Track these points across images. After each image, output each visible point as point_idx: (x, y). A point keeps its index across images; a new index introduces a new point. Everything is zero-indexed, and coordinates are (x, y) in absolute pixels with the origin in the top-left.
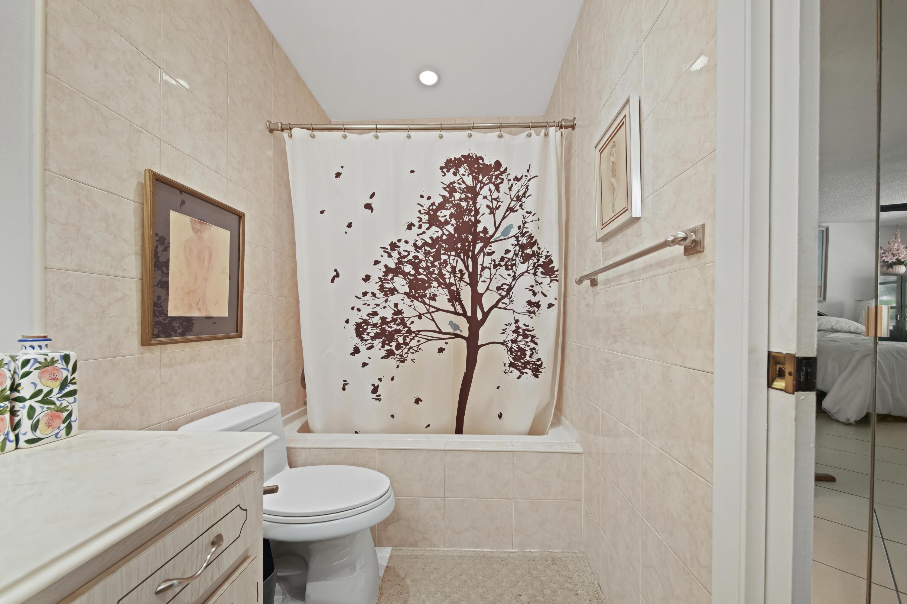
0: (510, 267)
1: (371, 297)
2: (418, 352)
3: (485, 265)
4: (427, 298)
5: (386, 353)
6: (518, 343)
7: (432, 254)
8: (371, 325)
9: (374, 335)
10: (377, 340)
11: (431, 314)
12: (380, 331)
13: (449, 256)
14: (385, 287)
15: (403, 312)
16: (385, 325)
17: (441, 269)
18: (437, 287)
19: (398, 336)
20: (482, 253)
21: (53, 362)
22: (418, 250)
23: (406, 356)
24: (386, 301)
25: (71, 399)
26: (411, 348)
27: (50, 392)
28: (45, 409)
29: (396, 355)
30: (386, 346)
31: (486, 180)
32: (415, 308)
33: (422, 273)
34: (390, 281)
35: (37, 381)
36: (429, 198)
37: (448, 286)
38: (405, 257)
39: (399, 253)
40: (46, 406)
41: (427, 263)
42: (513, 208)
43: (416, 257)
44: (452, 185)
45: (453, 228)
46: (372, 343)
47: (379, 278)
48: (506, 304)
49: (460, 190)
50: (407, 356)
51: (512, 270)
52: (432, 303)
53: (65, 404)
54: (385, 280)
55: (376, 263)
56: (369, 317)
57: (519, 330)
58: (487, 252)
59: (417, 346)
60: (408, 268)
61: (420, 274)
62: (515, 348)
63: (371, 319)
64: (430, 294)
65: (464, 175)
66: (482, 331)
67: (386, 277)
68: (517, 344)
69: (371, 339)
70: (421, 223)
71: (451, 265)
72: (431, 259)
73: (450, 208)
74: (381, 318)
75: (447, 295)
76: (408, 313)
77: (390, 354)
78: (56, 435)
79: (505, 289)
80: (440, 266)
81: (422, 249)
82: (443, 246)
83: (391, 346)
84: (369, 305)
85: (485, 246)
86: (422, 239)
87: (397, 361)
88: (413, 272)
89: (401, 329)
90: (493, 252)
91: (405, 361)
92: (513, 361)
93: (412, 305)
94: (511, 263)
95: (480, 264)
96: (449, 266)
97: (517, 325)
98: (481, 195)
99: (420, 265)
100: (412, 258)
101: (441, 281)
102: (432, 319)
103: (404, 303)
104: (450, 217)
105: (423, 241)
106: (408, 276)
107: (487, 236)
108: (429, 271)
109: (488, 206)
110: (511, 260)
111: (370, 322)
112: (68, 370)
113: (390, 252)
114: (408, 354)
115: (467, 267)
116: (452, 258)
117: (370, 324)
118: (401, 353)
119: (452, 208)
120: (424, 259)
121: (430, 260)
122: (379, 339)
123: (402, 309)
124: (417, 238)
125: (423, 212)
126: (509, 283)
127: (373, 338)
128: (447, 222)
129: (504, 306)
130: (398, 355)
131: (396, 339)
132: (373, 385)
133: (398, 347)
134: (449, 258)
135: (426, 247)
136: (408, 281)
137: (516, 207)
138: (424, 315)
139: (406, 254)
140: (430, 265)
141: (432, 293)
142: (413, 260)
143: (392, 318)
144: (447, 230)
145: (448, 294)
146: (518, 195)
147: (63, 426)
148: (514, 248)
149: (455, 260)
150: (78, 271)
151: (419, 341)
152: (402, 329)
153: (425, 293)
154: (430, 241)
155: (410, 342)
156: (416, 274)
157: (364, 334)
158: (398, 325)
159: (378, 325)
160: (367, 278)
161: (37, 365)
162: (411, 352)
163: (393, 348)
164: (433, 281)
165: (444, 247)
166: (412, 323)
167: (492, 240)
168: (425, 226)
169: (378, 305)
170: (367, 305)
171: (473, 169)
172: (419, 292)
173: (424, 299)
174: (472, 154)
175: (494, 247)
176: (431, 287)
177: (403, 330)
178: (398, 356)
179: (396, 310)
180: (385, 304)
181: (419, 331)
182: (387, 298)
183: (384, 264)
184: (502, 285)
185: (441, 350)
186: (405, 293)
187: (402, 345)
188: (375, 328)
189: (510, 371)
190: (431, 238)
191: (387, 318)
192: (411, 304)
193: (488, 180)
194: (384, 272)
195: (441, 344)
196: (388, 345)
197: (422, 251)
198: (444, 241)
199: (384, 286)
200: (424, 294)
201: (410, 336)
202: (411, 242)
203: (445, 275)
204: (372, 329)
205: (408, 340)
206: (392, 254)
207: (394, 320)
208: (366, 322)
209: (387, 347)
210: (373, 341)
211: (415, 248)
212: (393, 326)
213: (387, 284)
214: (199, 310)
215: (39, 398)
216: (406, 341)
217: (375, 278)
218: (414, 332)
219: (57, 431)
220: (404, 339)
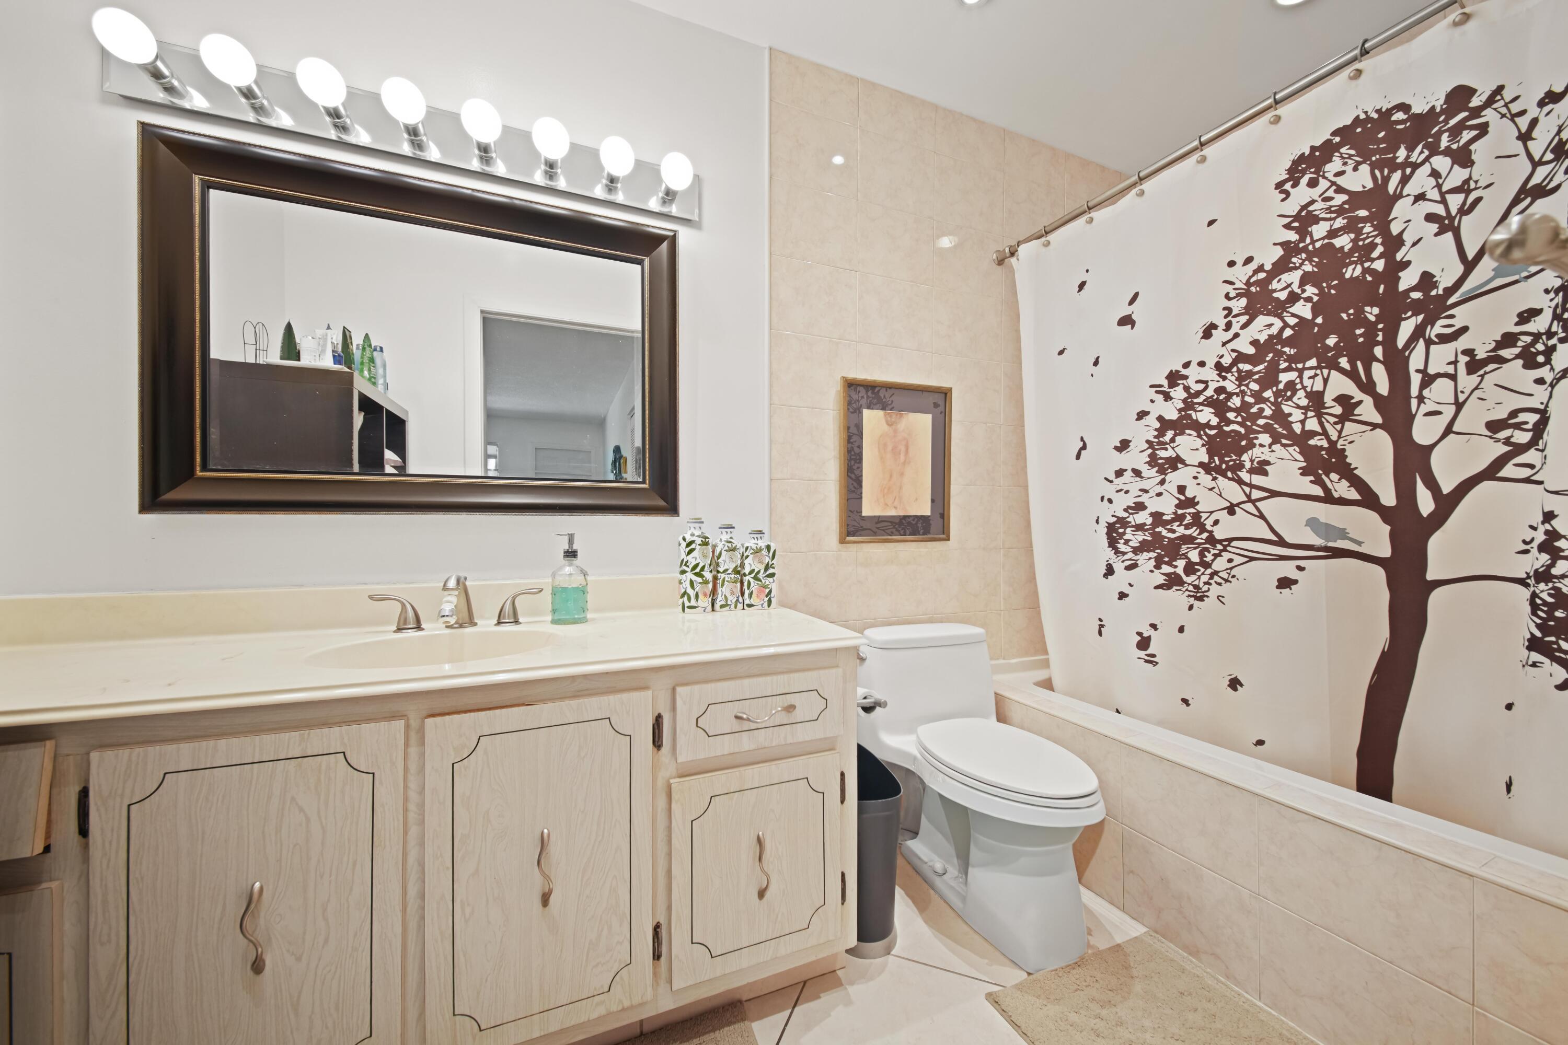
0: (1541, 359)
1: (1132, 477)
2: (1230, 582)
3: (1432, 371)
4: (1244, 470)
5: (1164, 580)
6: (1555, 582)
7: (1256, 377)
8: (1132, 526)
9: (1139, 545)
10: (1145, 553)
11: (1257, 503)
12: (1150, 539)
13: (1301, 372)
14: (1158, 457)
15: (1198, 503)
16: (1160, 527)
17: (1281, 403)
18: (1270, 446)
19: (1188, 548)
20: (1421, 340)
21: (761, 550)
22: (1223, 374)
23: (1205, 588)
24: (1162, 482)
25: (771, 580)
26: (1216, 573)
27: (759, 572)
28: (756, 584)
29: (1186, 585)
30: (1164, 566)
31: (1422, 152)
32: (1221, 493)
33: (1234, 419)
34: (1169, 444)
35: (752, 563)
36: (1249, 260)
37: (1302, 440)
38: (1198, 393)
39: (1187, 389)
40: (757, 582)
41: (1243, 397)
42: (1544, 184)
43: (1220, 390)
44: (1305, 211)
45: (1309, 305)
46: (1135, 558)
47: (1148, 442)
48: (1532, 466)
49: (1331, 212)
50: (1209, 589)
51: (1548, 367)
52: (1257, 480)
53: (767, 583)
54: (1160, 443)
55: (1142, 415)
56: (1128, 512)
57: (1557, 544)
58: (1437, 336)
59: (1227, 569)
60: (1206, 415)
61: (1229, 422)
62: (1545, 596)
63: (1131, 516)
64: (1252, 461)
65: (1340, 174)
66: (1435, 544)
67: (1161, 439)
68: (1550, 585)
69: (1132, 551)
70: (1230, 318)
71: (1306, 391)
72: (1255, 386)
73: (1301, 264)
74: (1152, 514)
75: (1296, 460)
76: (1207, 503)
77: (1173, 581)
78: (762, 604)
79: (1526, 423)
80: (1276, 399)
81: (1233, 370)
82: (1285, 352)
83: (1176, 567)
84: (1127, 492)
85: (1430, 321)
86: (1233, 351)
87: (1189, 596)
88: (1215, 421)
89: (1195, 535)
90: (1464, 329)
91: (1205, 598)
92: (1538, 634)
93: (1214, 488)
94: (1546, 345)
95: (1418, 371)
96: (1301, 393)
97: (1548, 527)
98: (1408, 195)
99: (1229, 404)
100: (1214, 394)
101: (1280, 430)
102: (1257, 514)
103: (1198, 484)
104: (1302, 284)
105: (1234, 355)
106: (1207, 430)
107: (1434, 293)
108: (1247, 412)
109: (1430, 218)
110: (1544, 337)
111: (1130, 522)
112: (769, 557)
113: (1169, 390)
114: (1210, 584)
115: (1368, 387)
116: (1307, 374)
117: (1130, 525)
118: (1196, 583)
119: (1306, 263)
120: (1238, 390)
121: (1251, 390)
122: (1148, 551)
123: (1195, 497)
124: (1223, 351)
125: (1235, 295)
126: (1542, 403)
127: (1136, 551)
128: (1294, 298)
129: (1525, 473)
130: (1189, 584)
131: (1183, 554)
132: (1139, 634)
133: (1190, 569)
134: (1301, 376)
135: (1241, 366)
136: (1207, 440)
137: (1554, 179)
138: (1241, 506)
139: (1201, 387)
140: (1251, 400)
141: (1257, 460)
142: (1215, 398)
143: (1175, 513)
144: (1293, 315)
145: (1300, 458)
146: (1561, 140)
147: (766, 599)
148: (1551, 300)
149: (1320, 376)
150: (792, 479)
151: (1230, 561)
152: (1197, 535)
153: (1239, 460)
154: (1251, 350)
155: (1213, 561)
156: (1222, 424)
157: (1119, 543)
158: (1187, 527)
159: (1146, 527)
160: (1124, 445)
161: (752, 551)
162: (1216, 582)
163: (1180, 571)
164: (1259, 432)
165: (1287, 355)
166: (1216, 522)
167: (1451, 301)
168: (1237, 322)
169: (1146, 491)
170: (1123, 491)
171: (1371, 147)
172: (1227, 459)
173: (1238, 472)
174: (1366, 113)
175: (1461, 316)
176: (1254, 446)
177: (1197, 537)
178: (1191, 588)
179: (1182, 498)
180: (1159, 489)
181: (1231, 540)
182: (1163, 476)
183: (1157, 416)
184: (1514, 414)
185: (1285, 583)
186: (1201, 465)
187: (1197, 567)
188: (1140, 533)
189: (1530, 663)
190: (1255, 343)
191: (1164, 514)
192: (1213, 484)
193: (1425, 150)
194: (1156, 430)
195: (1288, 569)
196: (1169, 564)
197: (1233, 375)
198: (1289, 342)
199: (1156, 454)
200: (1238, 462)
201: (1213, 549)
202: (1211, 363)
203: (1290, 415)
204: (1133, 535)
205: (1209, 557)
206: (1172, 394)
207: (1179, 518)
208: (1123, 522)
209: (1166, 569)
210: (1136, 554)
211: (1218, 372)
212: (1177, 529)
213: (1163, 451)
214: (896, 508)
215: (753, 575)
216: (1205, 559)
217: (1139, 444)
218: (1220, 542)
219: (763, 602)
220: (1202, 555)
